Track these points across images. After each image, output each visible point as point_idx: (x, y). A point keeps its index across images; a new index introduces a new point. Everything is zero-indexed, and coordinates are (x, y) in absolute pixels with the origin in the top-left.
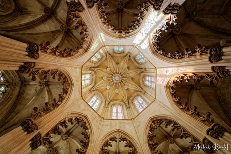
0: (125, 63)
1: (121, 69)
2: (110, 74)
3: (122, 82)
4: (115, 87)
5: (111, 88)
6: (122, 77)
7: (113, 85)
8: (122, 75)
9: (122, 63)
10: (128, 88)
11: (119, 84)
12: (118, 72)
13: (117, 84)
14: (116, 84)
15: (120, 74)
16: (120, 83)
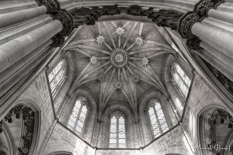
0: (129, 94)
1: (126, 78)
2: (137, 54)
3: (107, 60)
4: (108, 40)
5: (113, 34)
6: (114, 67)
7: (114, 40)
8: (117, 70)
9: (133, 88)
10: (90, 64)
11: (108, 53)
12: (126, 68)
13: (111, 49)
14: (113, 47)
15: (121, 70)
16: (108, 55)
